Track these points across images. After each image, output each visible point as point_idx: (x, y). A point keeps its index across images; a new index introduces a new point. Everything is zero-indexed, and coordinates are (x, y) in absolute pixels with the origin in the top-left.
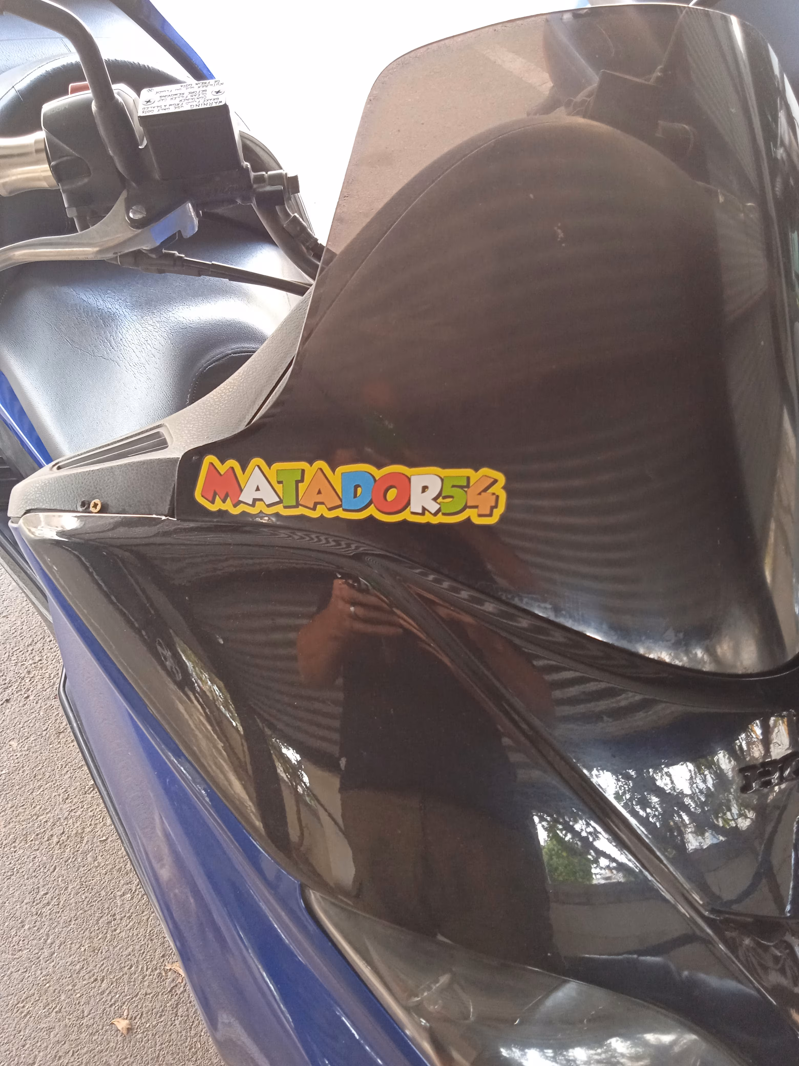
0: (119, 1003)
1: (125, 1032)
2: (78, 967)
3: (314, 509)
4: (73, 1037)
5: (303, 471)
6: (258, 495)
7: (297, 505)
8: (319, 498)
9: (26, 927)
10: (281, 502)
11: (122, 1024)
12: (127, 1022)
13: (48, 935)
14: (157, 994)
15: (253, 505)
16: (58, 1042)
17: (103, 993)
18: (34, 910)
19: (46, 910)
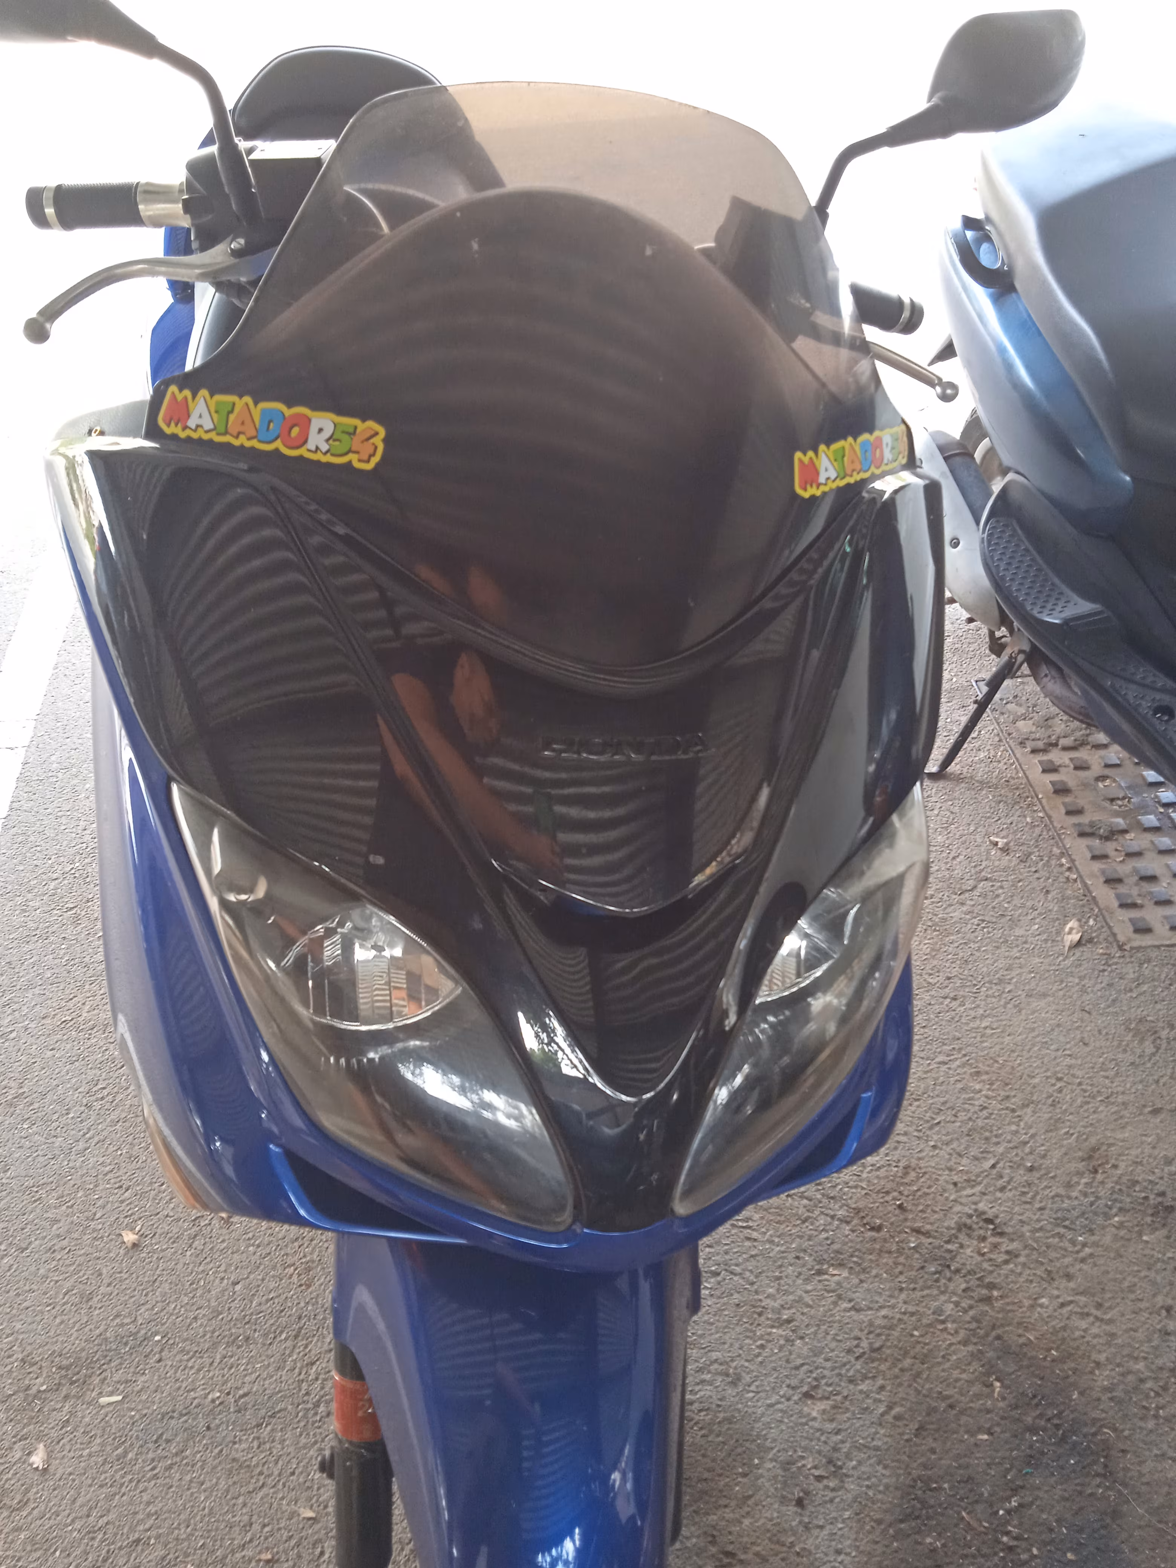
0: (136, 1217)
1: (129, 1245)
2: (107, 1169)
3: (237, 437)
4: (76, 1235)
5: (234, 404)
6: (200, 422)
7: (226, 433)
8: (241, 429)
9: (71, 1116)
10: (215, 429)
11: (129, 1237)
12: (136, 1237)
13: (89, 1129)
14: (179, 1220)
15: (195, 431)
16: (58, 1236)
17: (122, 1202)
18: (85, 1101)
19: (97, 1105)
